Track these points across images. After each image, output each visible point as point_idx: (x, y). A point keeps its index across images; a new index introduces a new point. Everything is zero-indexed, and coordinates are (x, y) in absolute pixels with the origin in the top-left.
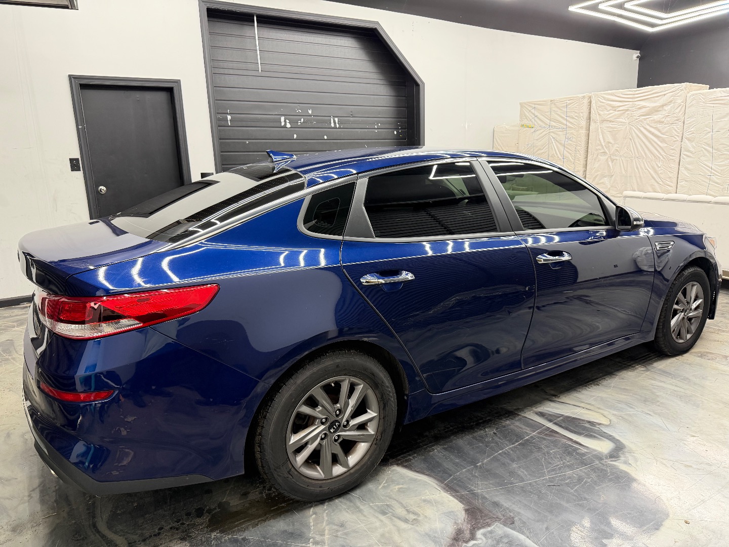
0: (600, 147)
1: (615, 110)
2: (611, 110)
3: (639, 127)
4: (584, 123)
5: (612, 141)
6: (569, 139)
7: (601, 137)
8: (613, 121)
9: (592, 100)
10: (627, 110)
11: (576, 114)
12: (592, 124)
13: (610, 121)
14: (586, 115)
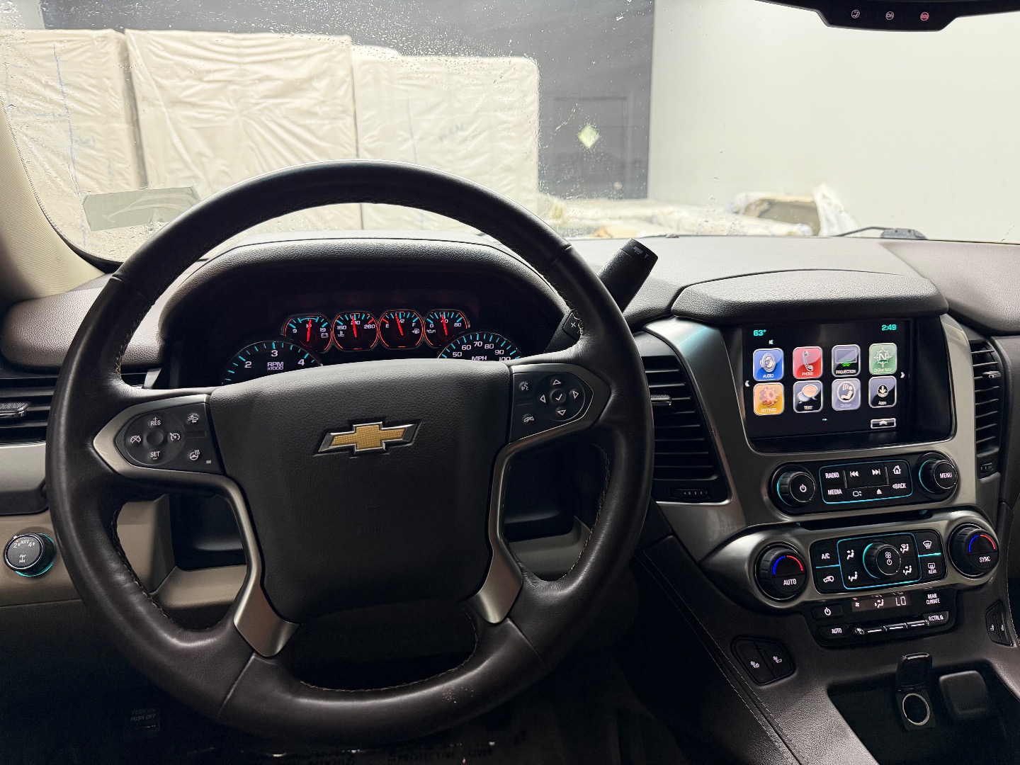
0: (177, 165)
1: (201, 80)
2: (188, 77)
3: (267, 123)
4: (118, 104)
5: (207, 152)
6: (85, 143)
7: (176, 140)
8: (200, 106)
9: (131, 48)
10: (230, 82)
11: (93, 81)
12: (141, 106)
13: (194, 105)
14: (119, 83)
